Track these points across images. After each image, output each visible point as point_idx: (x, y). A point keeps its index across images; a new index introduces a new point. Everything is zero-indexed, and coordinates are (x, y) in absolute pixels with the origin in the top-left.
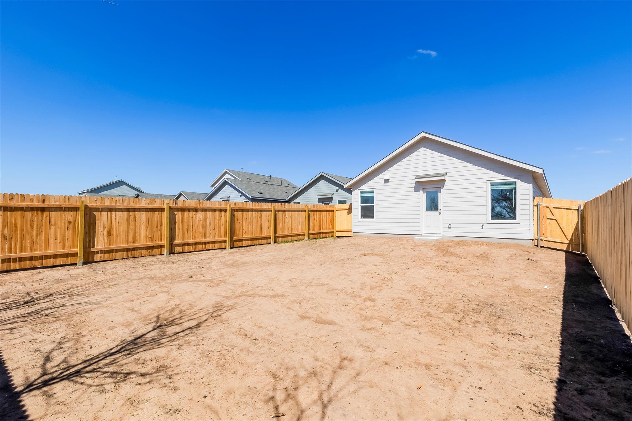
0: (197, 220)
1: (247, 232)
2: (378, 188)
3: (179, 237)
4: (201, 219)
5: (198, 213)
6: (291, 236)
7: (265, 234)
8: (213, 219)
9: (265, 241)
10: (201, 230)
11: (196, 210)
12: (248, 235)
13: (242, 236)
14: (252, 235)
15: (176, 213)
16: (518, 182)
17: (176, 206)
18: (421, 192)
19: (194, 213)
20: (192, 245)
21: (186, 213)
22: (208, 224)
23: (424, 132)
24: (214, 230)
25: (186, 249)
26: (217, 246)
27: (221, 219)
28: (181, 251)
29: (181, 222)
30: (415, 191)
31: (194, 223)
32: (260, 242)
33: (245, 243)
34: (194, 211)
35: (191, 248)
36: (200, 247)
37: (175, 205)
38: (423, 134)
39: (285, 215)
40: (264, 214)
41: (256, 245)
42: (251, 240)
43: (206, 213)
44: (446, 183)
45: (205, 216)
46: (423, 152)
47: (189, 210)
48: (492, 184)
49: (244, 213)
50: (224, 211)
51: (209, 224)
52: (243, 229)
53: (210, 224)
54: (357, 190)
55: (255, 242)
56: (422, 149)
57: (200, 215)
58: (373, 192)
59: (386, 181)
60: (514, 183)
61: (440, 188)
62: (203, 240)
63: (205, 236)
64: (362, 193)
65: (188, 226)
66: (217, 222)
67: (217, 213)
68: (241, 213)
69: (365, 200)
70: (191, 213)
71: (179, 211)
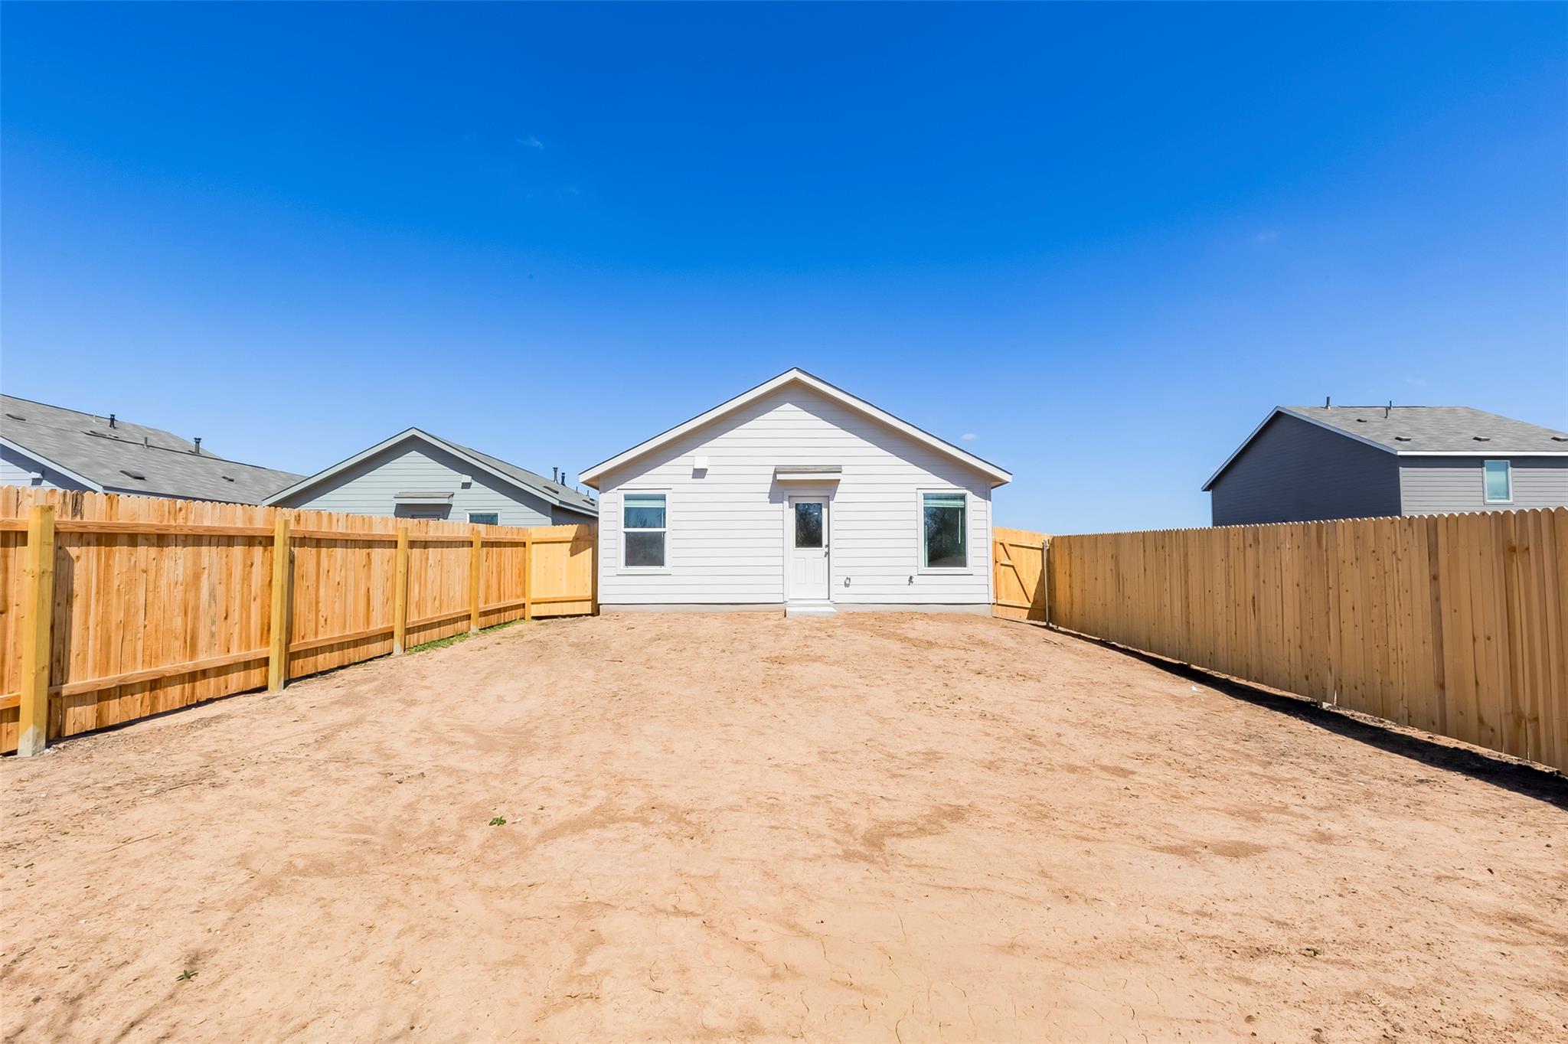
0: (163, 582)
1: (328, 621)
2: (675, 488)
3: (85, 660)
4: (181, 578)
5: (170, 550)
6: (440, 624)
7: (377, 625)
8: (224, 576)
9: (376, 648)
10: (178, 622)
11: (161, 539)
12: (332, 631)
13: (316, 634)
14: (344, 628)
15: (73, 551)
16: (970, 496)
17: (78, 519)
18: (786, 503)
19: (153, 551)
20: (143, 691)
21: (121, 552)
22: (205, 595)
23: (798, 369)
24: (226, 618)
25: (115, 710)
26: (236, 681)
27: (250, 573)
28: (91, 725)
29: (98, 593)
30: (771, 502)
31: (150, 596)
32: (363, 652)
33: (324, 661)
34: (153, 545)
35: (135, 705)
36: (174, 694)
37: (74, 515)
38: (794, 374)
39: (427, 559)
40: (377, 553)
41: (356, 664)
42: (342, 646)
43: (199, 554)
44: (840, 488)
45: (195, 563)
46: (789, 414)
47: (133, 539)
48: (926, 497)
49: (324, 550)
50: (260, 543)
51: (210, 595)
52: (317, 611)
53: (213, 596)
54: (615, 490)
55: (352, 654)
56: (788, 406)
57: (177, 561)
58: (663, 498)
59: (700, 473)
60: (963, 498)
61: (828, 498)
62: (188, 665)
63: (191, 646)
64: (627, 498)
65: (127, 610)
66: (238, 587)
67: (238, 551)
68: (314, 551)
70: (142, 550)
71: (88, 544)
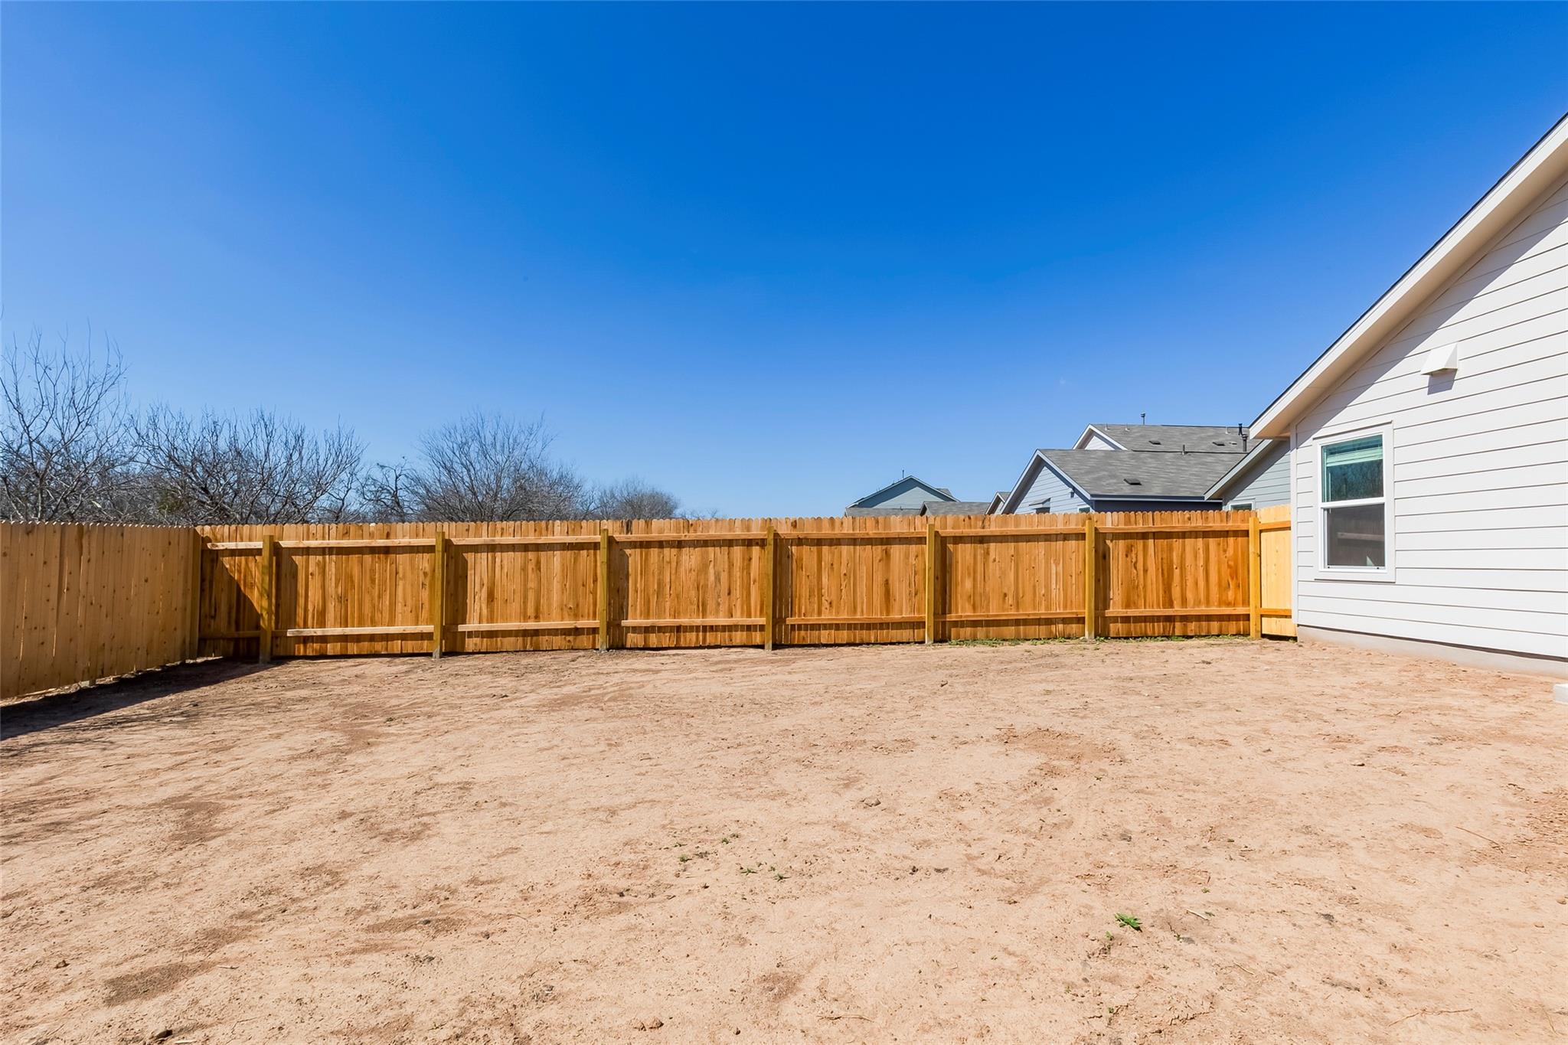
0: (682, 569)
1: (834, 604)
3: (636, 609)
4: (693, 567)
5: (685, 550)
6: (1017, 622)
7: (902, 612)
8: (726, 566)
9: (906, 634)
10: (693, 593)
11: (680, 544)
12: (838, 613)
13: (820, 613)
14: (855, 611)
15: (628, 551)
17: (629, 535)
19: (674, 551)
20: (671, 632)
21: (654, 552)
22: (712, 578)
24: (729, 594)
25: (654, 639)
26: (739, 637)
27: (749, 565)
28: (641, 644)
29: (641, 574)
31: (673, 577)
32: (883, 634)
33: (825, 636)
34: (674, 547)
35: (666, 639)
36: (691, 637)
37: (627, 533)
39: (988, 553)
40: (896, 550)
41: (868, 644)
42: (850, 627)
43: (707, 552)
45: (703, 558)
47: (661, 544)
49: (825, 549)
50: (757, 544)
51: (716, 578)
52: (821, 596)
53: (718, 578)
54: (1309, 441)
55: (864, 634)
57: (690, 558)
58: (1376, 443)
59: (1442, 379)
62: (698, 621)
63: (703, 609)
65: (659, 585)
66: (738, 574)
67: (737, 551)
68: (814, 549)
69: (1340, 483)
70: (666, 551)
71: (635, 548)
